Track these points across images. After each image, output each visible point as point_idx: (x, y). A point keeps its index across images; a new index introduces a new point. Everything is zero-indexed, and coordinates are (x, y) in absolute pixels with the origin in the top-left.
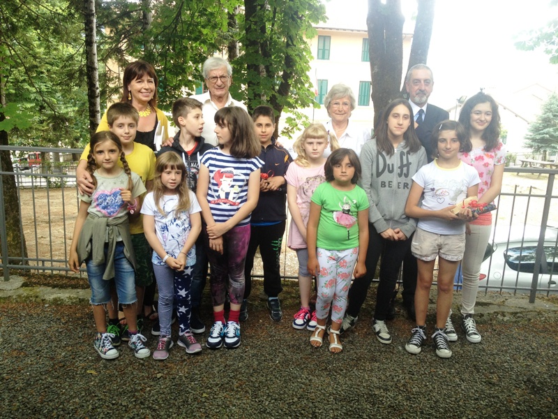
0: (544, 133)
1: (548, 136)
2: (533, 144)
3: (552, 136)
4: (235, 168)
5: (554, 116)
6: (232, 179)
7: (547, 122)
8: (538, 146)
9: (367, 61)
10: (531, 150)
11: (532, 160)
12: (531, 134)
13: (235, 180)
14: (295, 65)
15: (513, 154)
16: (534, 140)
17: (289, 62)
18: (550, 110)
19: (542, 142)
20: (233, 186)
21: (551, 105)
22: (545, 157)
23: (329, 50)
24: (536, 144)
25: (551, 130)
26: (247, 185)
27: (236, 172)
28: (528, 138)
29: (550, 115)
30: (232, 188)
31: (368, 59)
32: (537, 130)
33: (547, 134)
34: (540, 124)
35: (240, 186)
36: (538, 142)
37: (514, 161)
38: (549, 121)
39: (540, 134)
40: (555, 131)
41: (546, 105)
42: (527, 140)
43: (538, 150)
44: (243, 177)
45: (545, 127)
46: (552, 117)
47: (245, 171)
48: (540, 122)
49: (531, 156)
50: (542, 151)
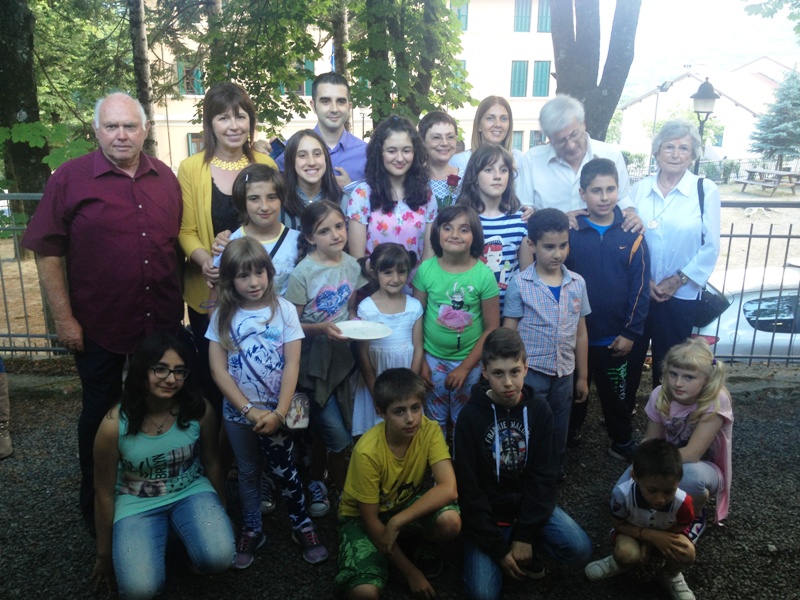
0: (779, 131)
1: (785, 134)
2: (764, 145)
3: (790, 134)
4: (503, 236)
5: (794, 105)
6: (500, 252)
7: (782, 114)
8: (771, 149)
10: (760, 155)
11: (761, 170)
12: (759, 131)
13: (505, 254)
15: (736, 162)
16: (765, 140)
17: (430, 45)
18: (786, 97)
19: (777, 140)
20: (503, 263)
21: (790, 88)
22: (781, 165)
23: (467, 16)
24: (769, 146)
25: (790, 125)
27: (504, 241)
28: (756, 138)
29: (788, 104)
30: (502, 266)
32: (767, 125)
33: (783, 131)
34: (774, 117)
35: (511, 261)
36: (771, 143)
37: (737, 171)
38: (786, 113)
39: (774, 132)
40: (795, 127)
41: (781, 90)
42: (755, 141)
43: (770, 155)
45: (781, 122)
46: (791, 106)
48: (773, 114)
49: (761, 164)
50: (776, 156)
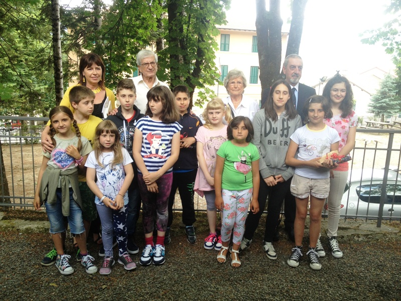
0: (382, 103)
1: (385, 104)
2: (375, 110)
3: (387, 104)
4: (163, 131)
5: (389, 90)
6: (160, 139)
7: (384, 94)
8: (378, 111)
9: (255, 52)
10: (373, 115)
11: (374, 122)
12: (373, 103)
13: (163, 140)
14: (204, 55)
15: (361, 118)
16: (375, 107)
17: (200, 53)
18: (386, 86)
19: (381, 109)
20: (161, 145)
21: (387, 82)
22: (383, 119)
23: (229, 45)
24: (377, 110)
25: (387, 100)
26: (171, 143)
27: (163, 134)
28: (371, 106)
29: (386, 89)
30: (161, 146)
31: (257, 50)
32: (377, 100)
33: (384, 103)
34: (379, 96)
35: (166, 145)
36: (378, 109)
37: (361, 122)
38: (385, 94)
39: (379, 103)
40: (390, 101)
41: (383, 83)
42: (370, 108)
43: (378, 114)
44: (168, 138)
45: (383, 98)
46: (387, 91)
47: (170, 133)
48: (379, 94)
49: (374, 119)
50: (381, 115)
